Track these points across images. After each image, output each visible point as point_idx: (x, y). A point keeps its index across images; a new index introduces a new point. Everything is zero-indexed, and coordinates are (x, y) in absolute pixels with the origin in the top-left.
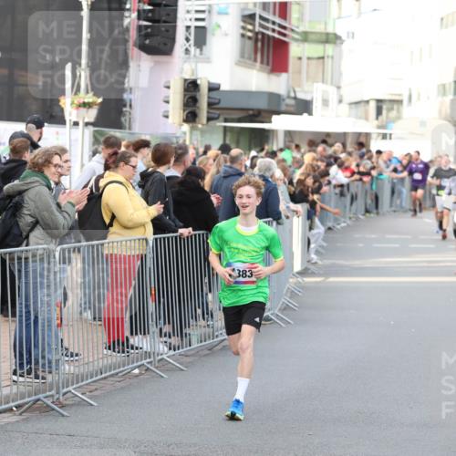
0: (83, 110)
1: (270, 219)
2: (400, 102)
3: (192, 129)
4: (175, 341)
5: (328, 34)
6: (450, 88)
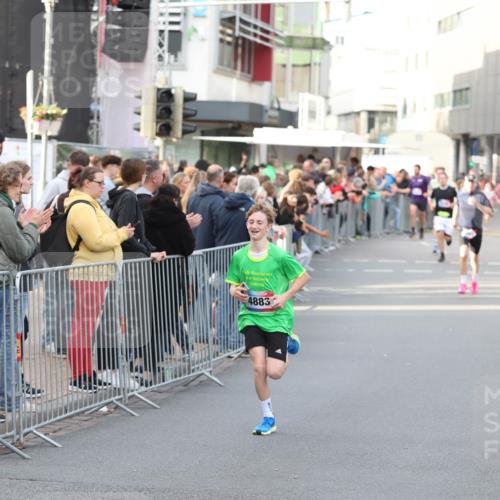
0: (46, 123)
2: (393, 114)
3: (167, 143)
4: (147, 375)
5: (314, 39)
6: (449, 98)
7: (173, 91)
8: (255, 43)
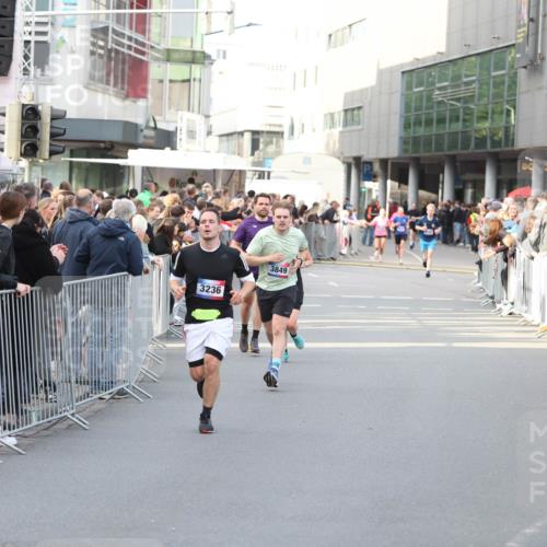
1: (126, 273)
2: (280, 134)
3: (32, 164)
4: (9, 418)
5: (194, 52)
6: (339, 118)
7: (40, 108)
8: (130, 55)
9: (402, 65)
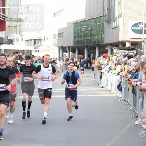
2: (41, 40)
6: (57, 36)
8: (1, 20)
9: (74, 21)
